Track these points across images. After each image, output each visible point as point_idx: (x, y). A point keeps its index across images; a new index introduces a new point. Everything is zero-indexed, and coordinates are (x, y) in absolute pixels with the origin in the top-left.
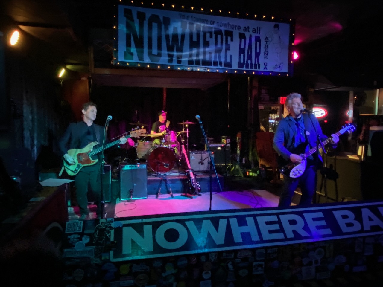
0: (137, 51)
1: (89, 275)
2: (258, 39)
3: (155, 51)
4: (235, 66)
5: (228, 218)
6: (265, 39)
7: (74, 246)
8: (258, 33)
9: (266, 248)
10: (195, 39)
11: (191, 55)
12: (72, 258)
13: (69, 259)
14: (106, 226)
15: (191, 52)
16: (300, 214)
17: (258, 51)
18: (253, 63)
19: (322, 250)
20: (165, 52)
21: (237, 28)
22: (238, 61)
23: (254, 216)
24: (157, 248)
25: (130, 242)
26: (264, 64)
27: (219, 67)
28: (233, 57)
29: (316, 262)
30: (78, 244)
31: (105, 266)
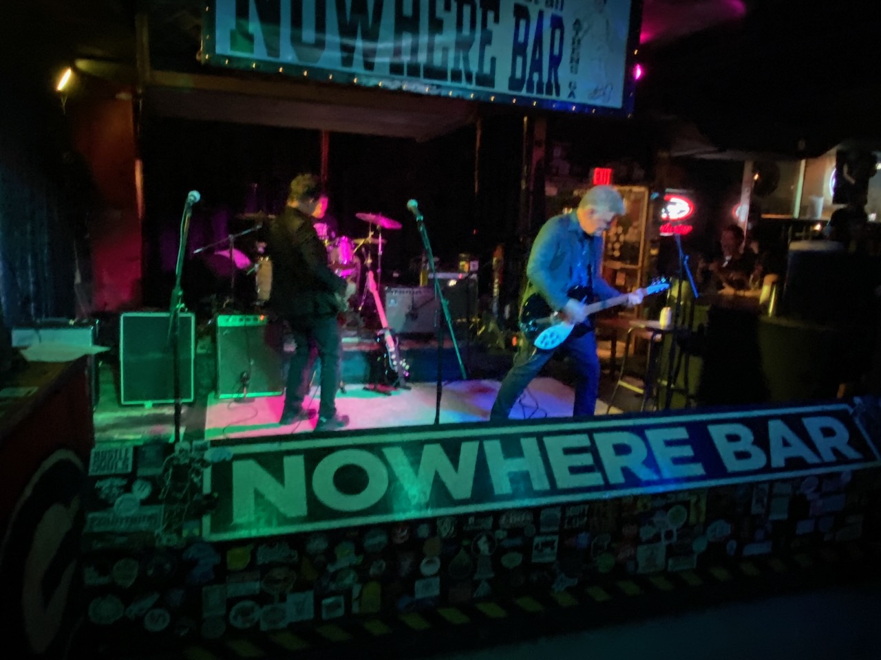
0: (264, 32)
1: (150, 572)
2: (557, 23)
3: (309, 35)
4: (502, 85)
5: (481, 439)
6: (575, 24)
7: (112, 505)
8: (559, 9)
9: (564, 506)
10: (408, 11)
11: (398, 52)
12: (112, 533)
13: (101, 536)
14: (192, 460)
15: (398, 44)
16: (639, 431)
17: (556, 52)
18: (545, 79)
19: (683, 509)
20: (333, 37)
22: (508, 74)
23: (539, 437)
24: (317, 509)
25: (252, 496)
26: (570, 84)
27: (464, 84)
28: (497, 62)
29: (669, 535)
30: (121, 502)
31: (192, 553)
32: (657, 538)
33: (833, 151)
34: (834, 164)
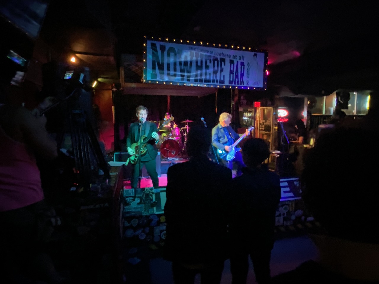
0: (160, 73)
1: (141, 222)
2: (242, 64)
3: (172, 72)
4: (227, 83)
6: (248, 64)
7: (130, 205)
8: (243, 60)
10: (199, 64)
11: (196, 76)
12: (131, 212)
13: (128, 213)
14: (150, 192)
15: (196, 73)
17: (242, 72)
18: (239, 80)
19: (287, 206)
20: (179, 73)
21: (228, 56)
22: (228, 79)
26: (247, 81)
27: (216, 83)
28: (225, 77)
29: (284, 214)
30: (133, 203)
31: (151, 217)
32: (280, 215)
33: (335, 92)
34: (336, 96)
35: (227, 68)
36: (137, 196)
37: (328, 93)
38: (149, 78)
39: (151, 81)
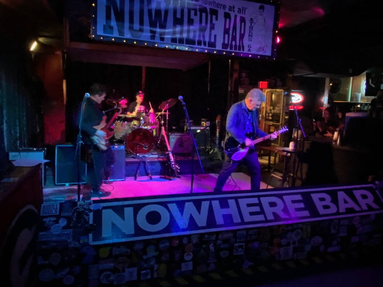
0: (118, 26)
1: (66, 259)
2: (243, 20)
3: (137, 26)
4: (219, 47)
5: (210, 200)
6: (250, 20)
7: (50, 229)
8: (243, 14)
9: (247, 230)
10: (179, 16)
11: (174, 33)
12: (50, 241)
13: (45, 243)
14: (85, 209)
15: (174, 30)
16: (280, 196)
17: (242, 32)
18: (238, 44)
19: (300, 231)
20: (147, 27)
21: (222, 7)
22: (222, 41)
23: (236, 199)
24: (139, 231)
25: (111, 225)
26: (249, 46)
27: (203, 46)
28: (217, 37)
29: (294, 243)
30: (54, 227)
31: (84, 250)
33: (365, 73)
34: (365, 79)
35: (220, 24)
36: (63, 214)
37: (357, 73)
38: (100, 32)
39: (103, 37)
